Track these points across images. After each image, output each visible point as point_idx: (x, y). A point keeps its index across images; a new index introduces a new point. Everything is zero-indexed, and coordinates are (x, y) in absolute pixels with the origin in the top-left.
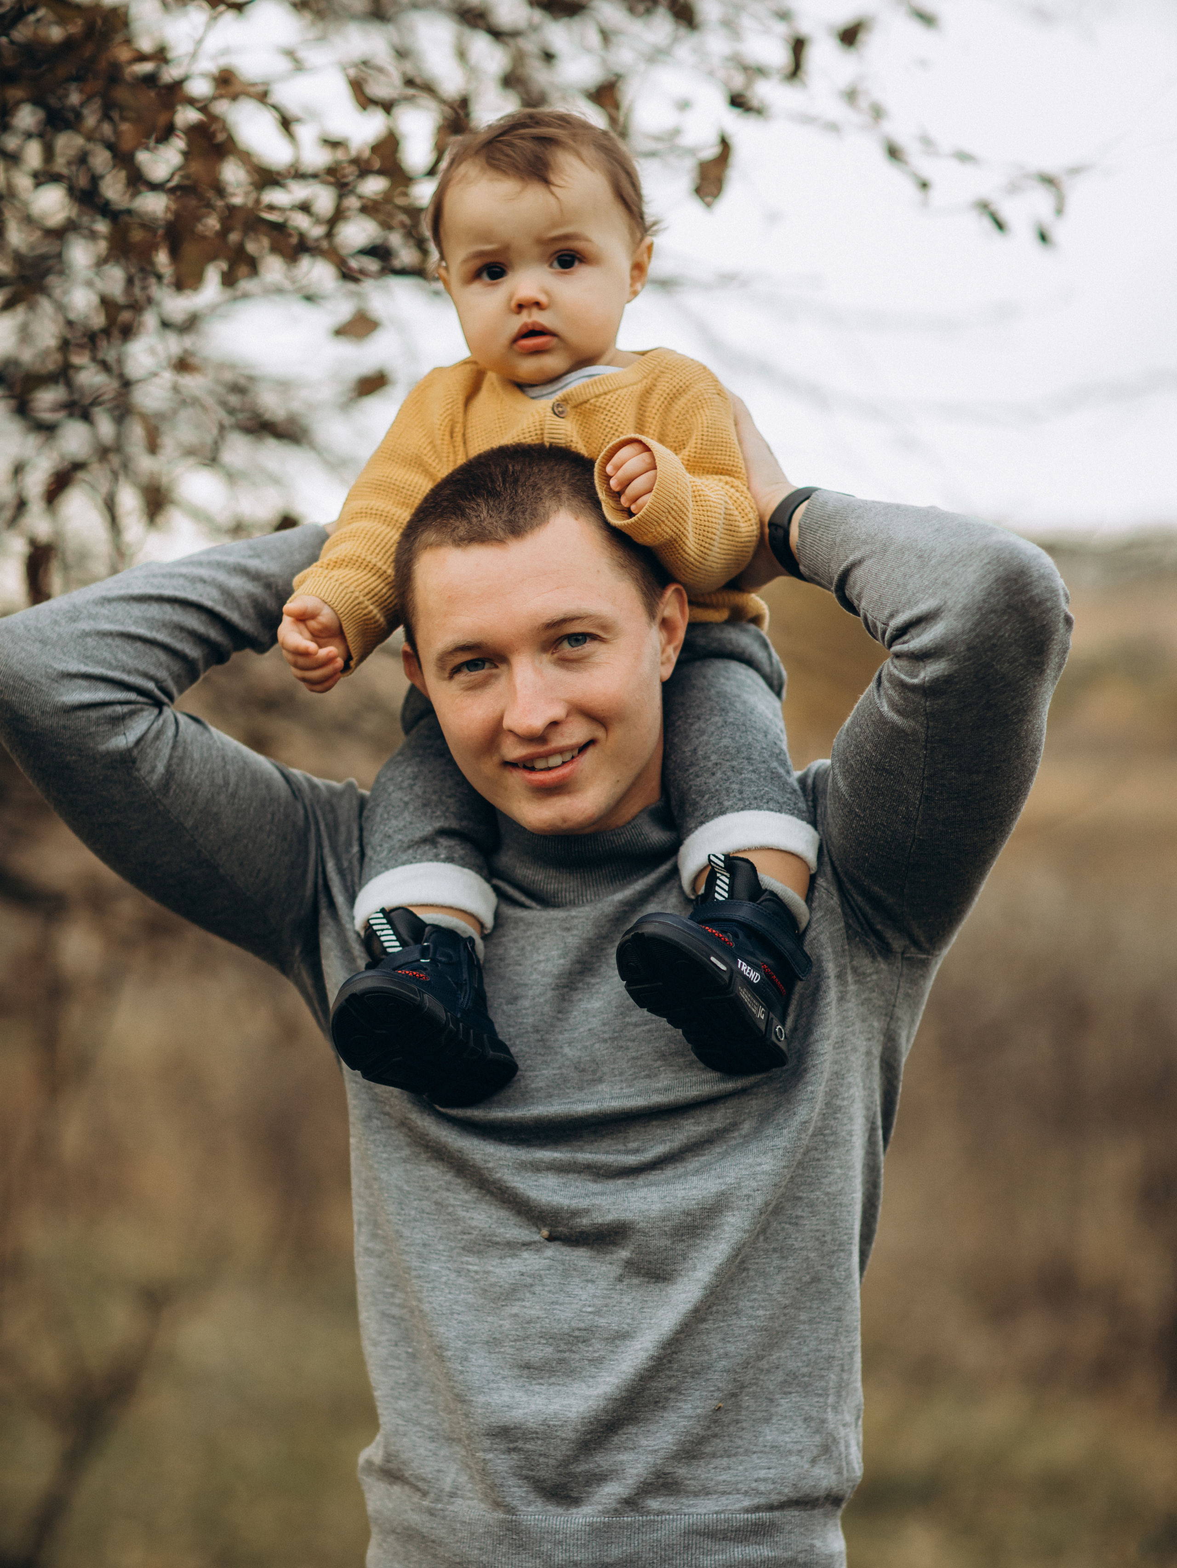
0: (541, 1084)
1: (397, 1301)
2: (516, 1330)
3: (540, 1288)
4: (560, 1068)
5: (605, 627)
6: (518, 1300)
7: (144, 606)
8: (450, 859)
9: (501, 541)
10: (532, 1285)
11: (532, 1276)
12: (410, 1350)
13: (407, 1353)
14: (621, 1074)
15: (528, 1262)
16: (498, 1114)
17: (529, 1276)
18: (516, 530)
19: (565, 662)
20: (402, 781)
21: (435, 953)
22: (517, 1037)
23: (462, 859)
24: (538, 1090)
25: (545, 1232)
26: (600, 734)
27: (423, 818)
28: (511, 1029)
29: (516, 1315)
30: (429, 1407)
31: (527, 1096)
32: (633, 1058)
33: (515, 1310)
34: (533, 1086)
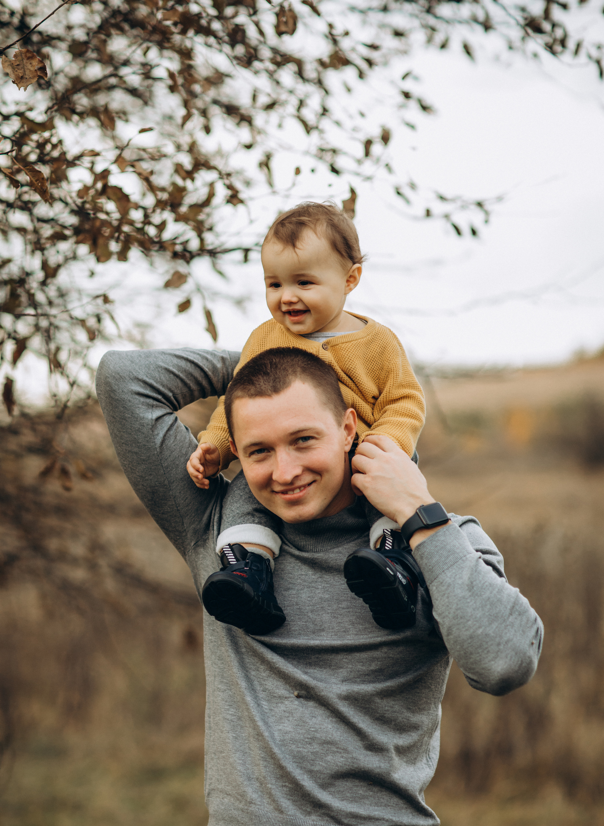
0: (296, 628)
1: (230, 713)
2: (280, 736)
3: (292, 718)
4: (306, 622)
5: (318, 433)
6: (282, 723)
7: (179, 360)
8: (259, 523)
9: (269, 396)
10: (288, 717)
11: (289, 712)
12: (234, 735)
13: (233, 736)
14: (333, 629)
15: (287, 706)
16: (276, 640)
17: (287, 713)
18: (276, 390)
19: (299, 449)
20: (240, 486)
21: (251, 565)
22: (288, 606)
23: (265, 523)
24: (294, 631)
25: (296, 693)
26: (318, 478)
27: (248, 503)
28: (286, 602)
29: (280, 730)
30: (241, 762)
31: (290, 633)
32: (339, 623)
33: (280, 727)
34: (293, 629)
